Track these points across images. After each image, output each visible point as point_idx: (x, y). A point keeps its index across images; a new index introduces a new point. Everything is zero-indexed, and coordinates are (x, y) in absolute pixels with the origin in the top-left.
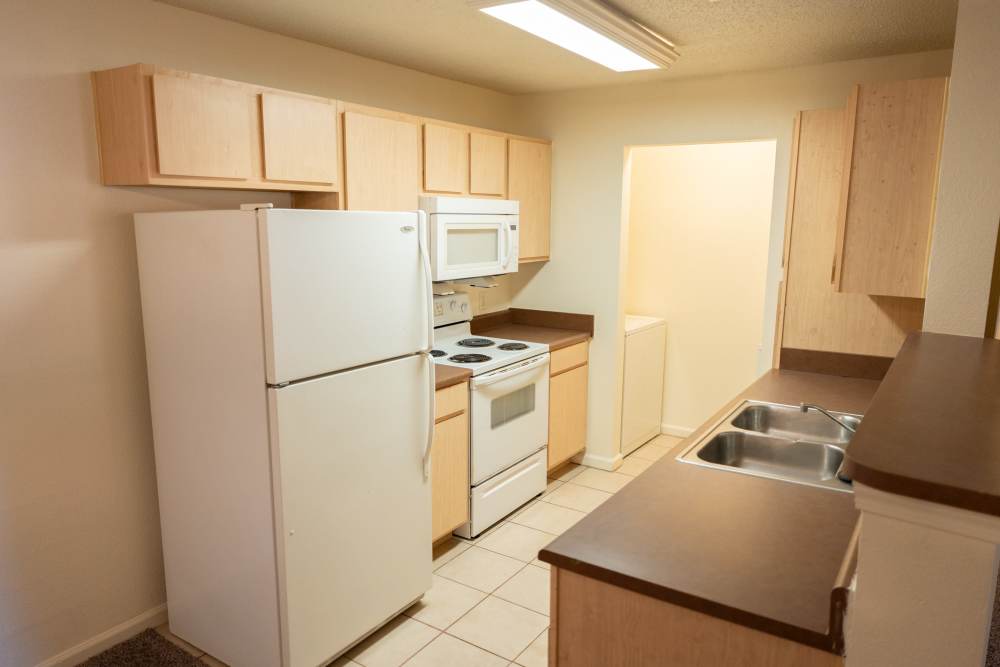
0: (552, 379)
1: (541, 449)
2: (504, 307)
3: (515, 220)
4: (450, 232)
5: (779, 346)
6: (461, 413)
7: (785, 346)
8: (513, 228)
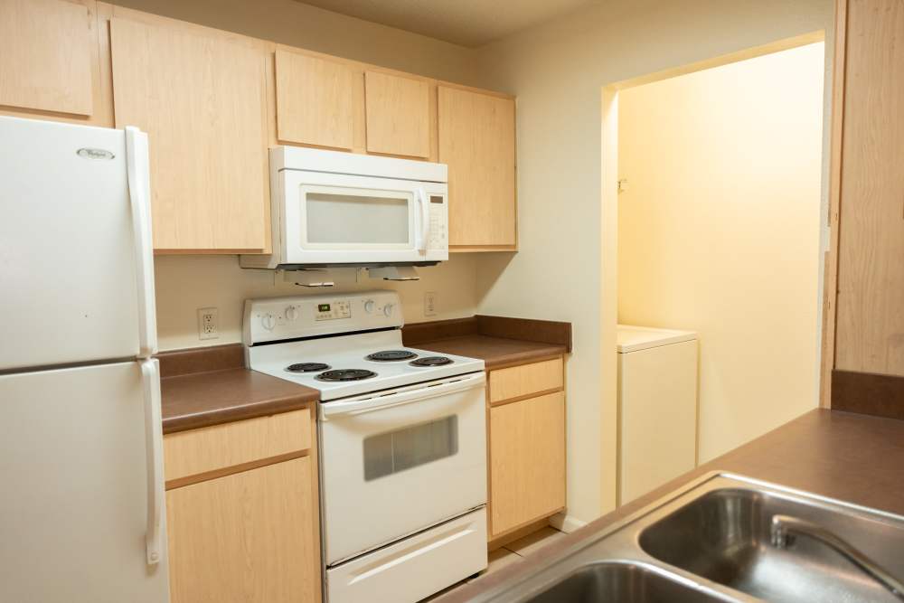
0: (494, 410)
1: (474, 510)
2: (470, 313)
3: (442, 191)
4: (310, 196)
5: (830, 367)
6: (302, 454)
7: (840, 367)
8: (436, 200)
